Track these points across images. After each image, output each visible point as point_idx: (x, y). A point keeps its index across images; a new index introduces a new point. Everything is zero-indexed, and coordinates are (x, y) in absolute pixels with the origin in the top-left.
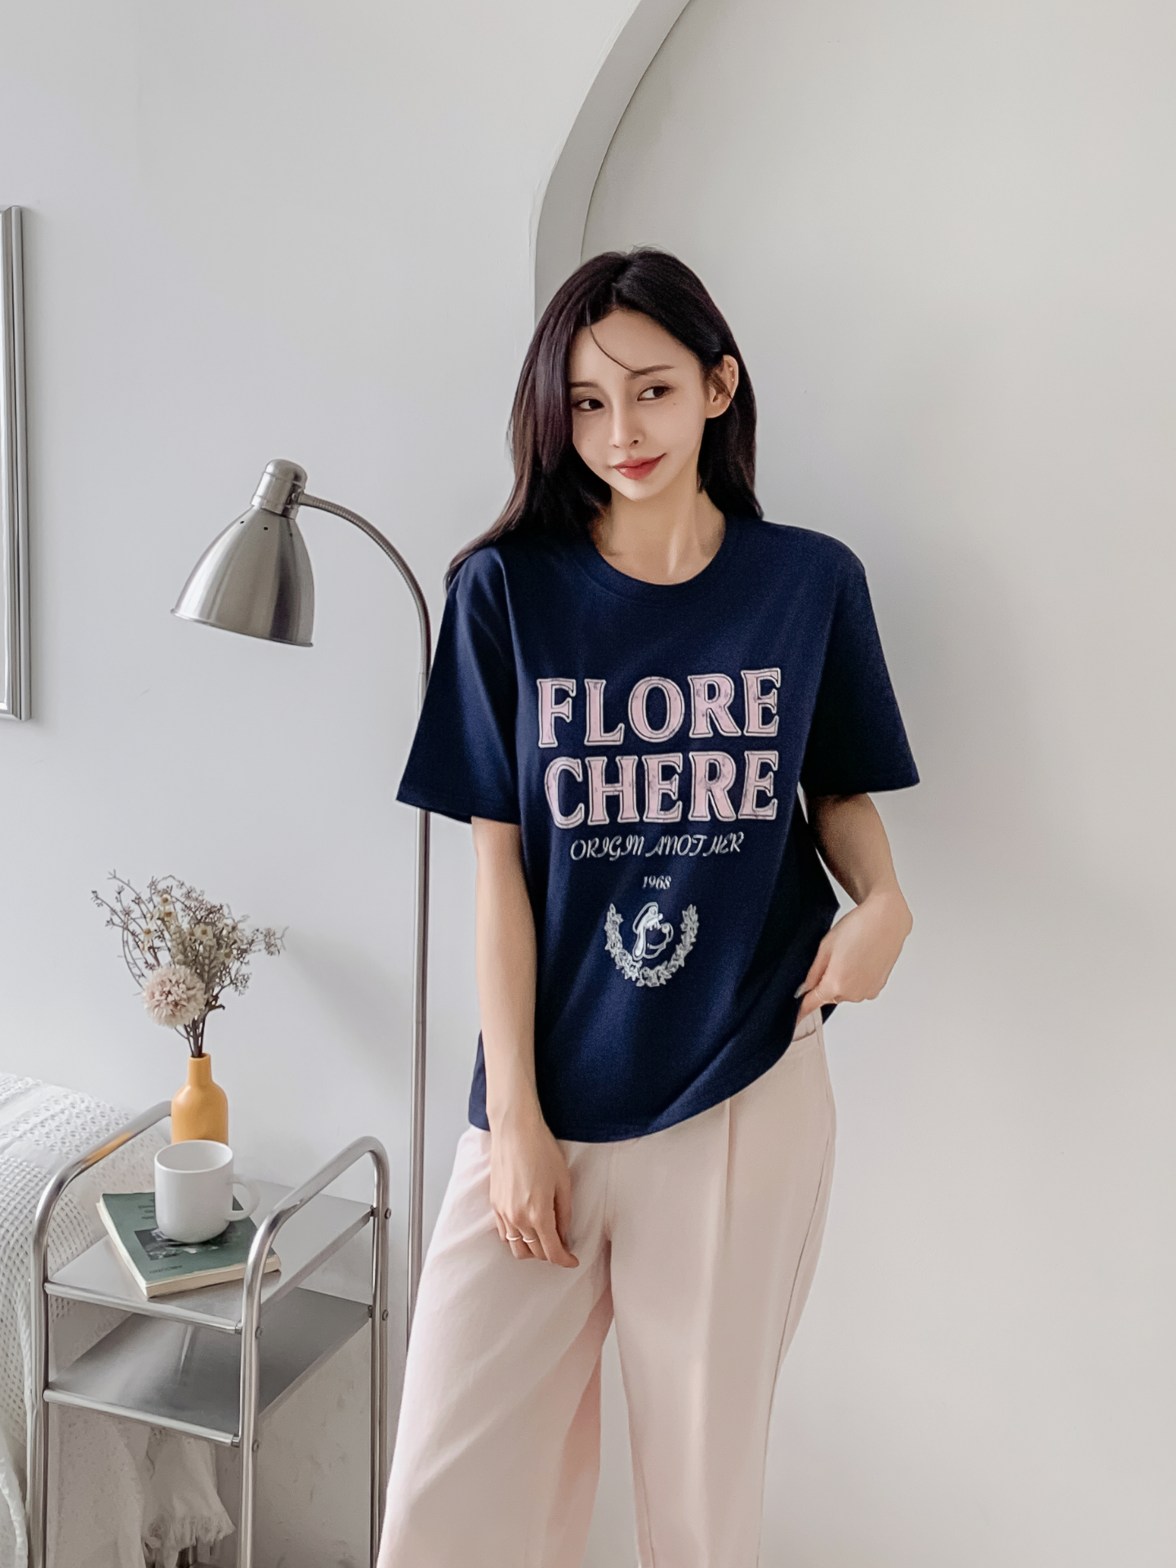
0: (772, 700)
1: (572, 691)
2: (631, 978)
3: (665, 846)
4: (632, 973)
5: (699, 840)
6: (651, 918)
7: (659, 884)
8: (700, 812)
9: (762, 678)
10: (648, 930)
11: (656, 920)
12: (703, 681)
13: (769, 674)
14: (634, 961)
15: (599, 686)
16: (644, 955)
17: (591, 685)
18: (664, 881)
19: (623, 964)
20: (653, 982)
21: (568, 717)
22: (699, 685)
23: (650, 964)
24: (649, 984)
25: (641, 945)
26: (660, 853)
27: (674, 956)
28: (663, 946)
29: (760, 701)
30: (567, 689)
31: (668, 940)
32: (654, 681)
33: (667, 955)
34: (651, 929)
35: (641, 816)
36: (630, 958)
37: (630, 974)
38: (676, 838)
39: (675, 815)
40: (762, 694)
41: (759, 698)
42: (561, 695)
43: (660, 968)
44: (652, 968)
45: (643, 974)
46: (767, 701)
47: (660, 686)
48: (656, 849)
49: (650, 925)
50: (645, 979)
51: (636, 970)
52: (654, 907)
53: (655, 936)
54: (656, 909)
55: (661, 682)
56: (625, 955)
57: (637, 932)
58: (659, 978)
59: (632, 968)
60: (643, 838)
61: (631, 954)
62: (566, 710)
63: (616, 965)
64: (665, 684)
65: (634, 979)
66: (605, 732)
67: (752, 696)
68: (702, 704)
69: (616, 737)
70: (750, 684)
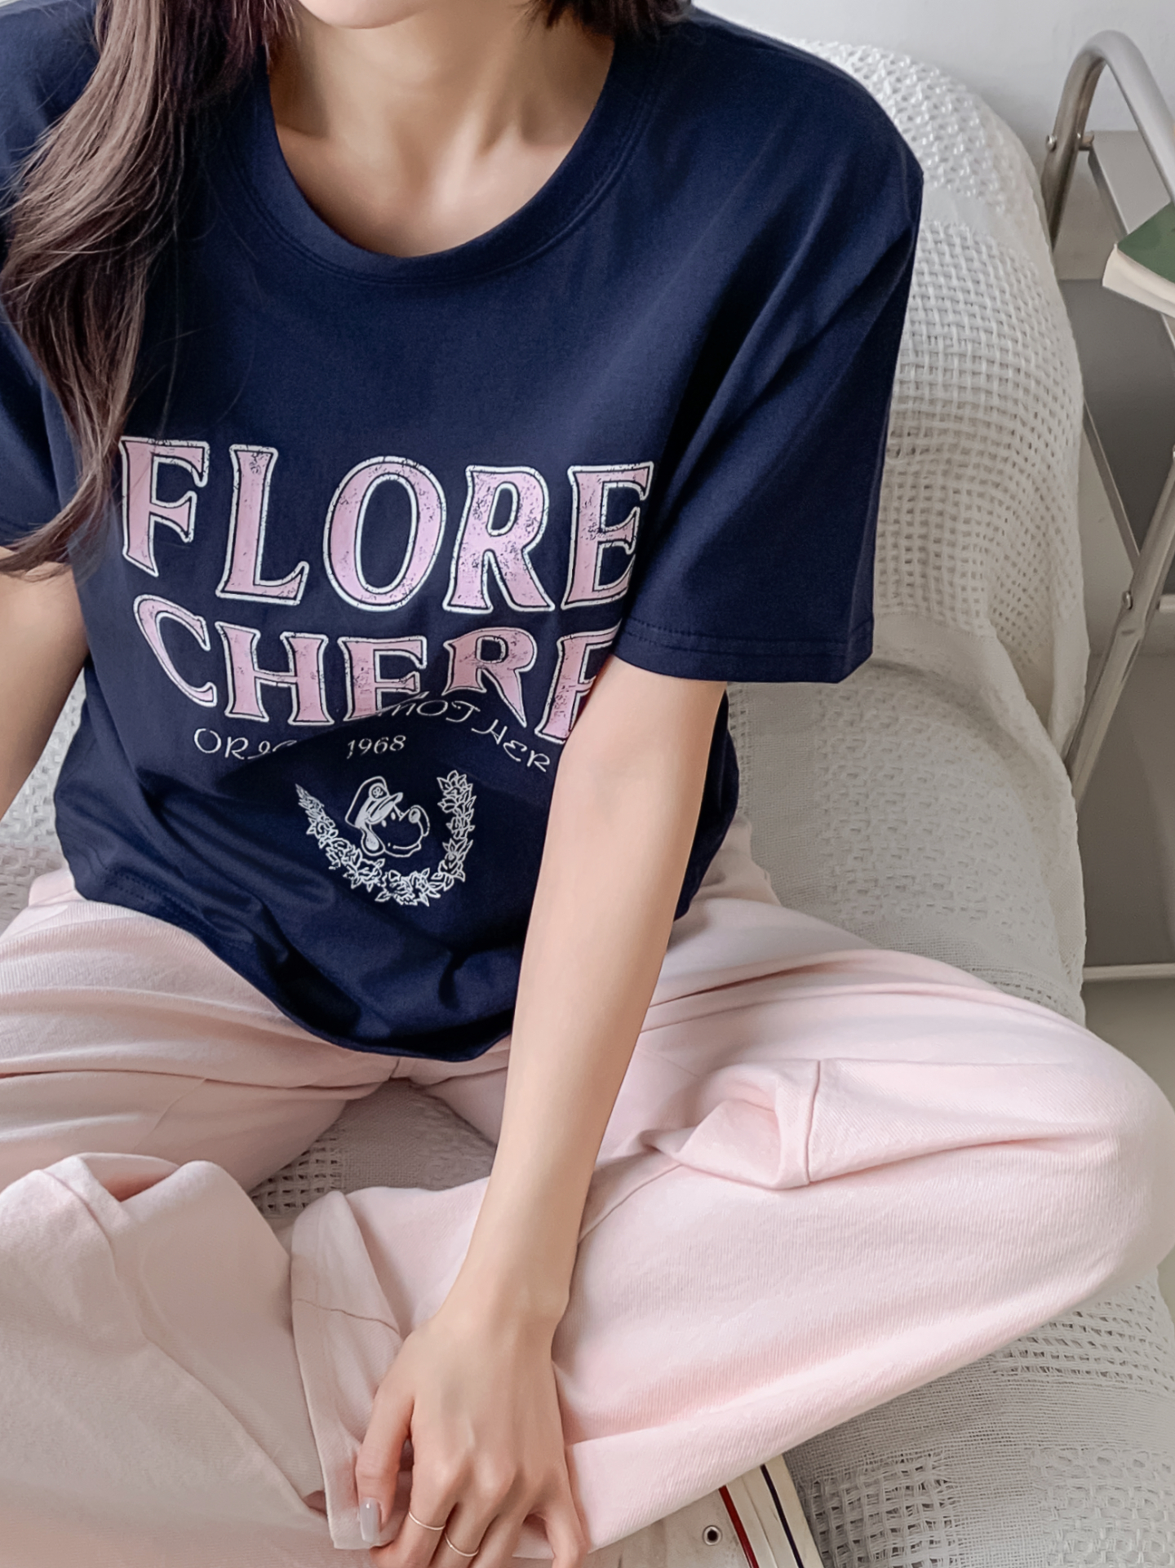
0: (627, 532)
1: (201, 476)
2: (363, 886)
4: (364, 878)
6: (378, 806)
7: (381, 747)
9: (614, 485)
10: (378, 826)
11: (393, 806)
12: (493, 481)
13: (630, 476)
14: (367, 856)
15: (263, 461)
16: (385, 851)
17: (247, 458)
18: (391, 742)
19: (343, 860)
20: (405, 898)
21: (187, 534)
22: (485, 489)
23: (399, 866)
24: (399, 900)
27: (442, 863)
28: (415, 846)
29: (602, 538)
30: (189, 467)
31: (423, 836)
32: (391, 467)
34: (386, 823)
35: (339, 719)
36: (356, 851)
37: (362, 880)
41: (600, 530)
42: (171, 482)
43: (420, 876)
44: (405, 874)
45: (388, 881)
46: (616, 533)
47: (402, 481)
49: (379, 817)
50: (391, 890)
51: (373, 873)
54: (385, 789)
55: (407, 471)
56: (344, 846)
57: (357, 827)
58: (416, 892)
59: (366, 870)
61: (358, 846)
62: (182, 515)
64: (415, 477)
65: (370, 888)
66: (265, 576)
67: (585, 524)
68: (477, 538)
69: (289, 590)
70: (585, 497)
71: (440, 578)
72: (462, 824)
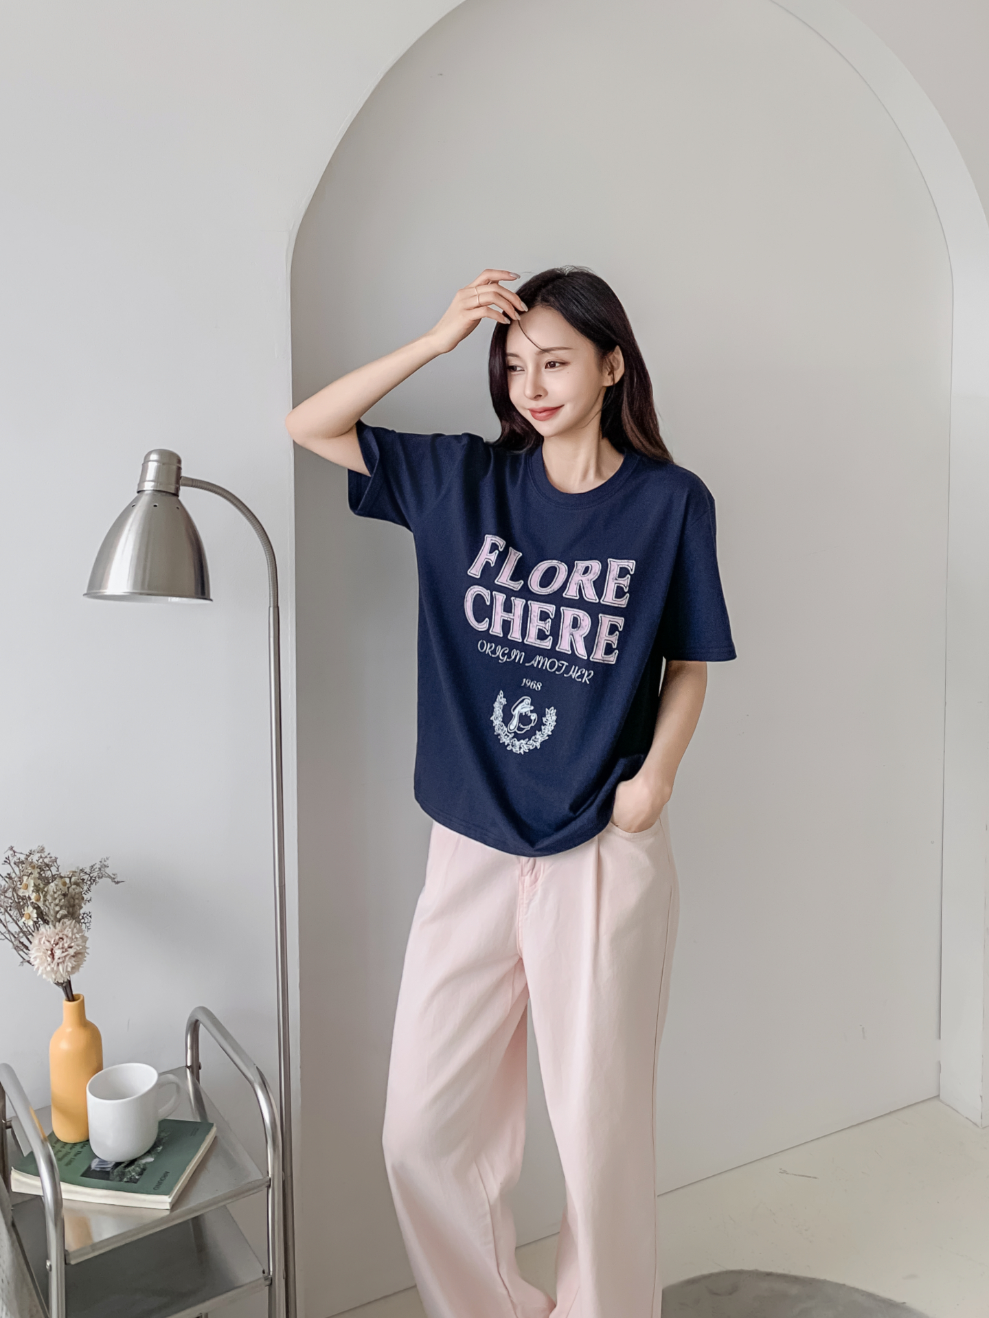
0: (625, 583)
1: (500, 547)
2: (504, 743)
3: (539, 662)
4: (505, 740)
5: (563, 665)
6: (524, 707)
7: (533, 686)
8: (564, 647)
9: (621, 566)
10: (521, 714)
11: (529, 709)
12: (582, 564)
13: (627, 564)
14: (508, 732)
15: (517, 555)
16: (516, 730)
18: (536, 685)
19: (500, 732)
21: (492, 563)
22: (579, 565)
23: (518, 737)
25: (514, 723)
26: (535, 665)
27: (533, 738)
28: (528, 728)
29: (616, 582)
30: (498, 544)
31: (532, 724)
32: (552, 562)
33: (529, 735)
34: (524, 714)
35: (523, 639)
36: (505, 729)
37: (504, 740)
38: (547, 659)
39: (547, 644)
40: (619, 577)
41: (616, 579)
42: (493, 549)
46: (621, 582)
47: (555, 566)
48: (533, 662)
49: (523, 711)
51: (508, 738)
52: (528, 701)
53: (524, 719)
54: (529, 702)
56: (502, 726)
57: (514, 713)
59: (506, 737)
60: (523, 654)
61: (507, 727)
62: (492, 558)
63: (495, 731)
64: (559, 565)
65: (506, 744)
66: (511, 579)
67: (611, 577)
68: (577, 577)
69: (517, 586)
70: (612, 568)
71: (564, 587)
72: (548, 730)
